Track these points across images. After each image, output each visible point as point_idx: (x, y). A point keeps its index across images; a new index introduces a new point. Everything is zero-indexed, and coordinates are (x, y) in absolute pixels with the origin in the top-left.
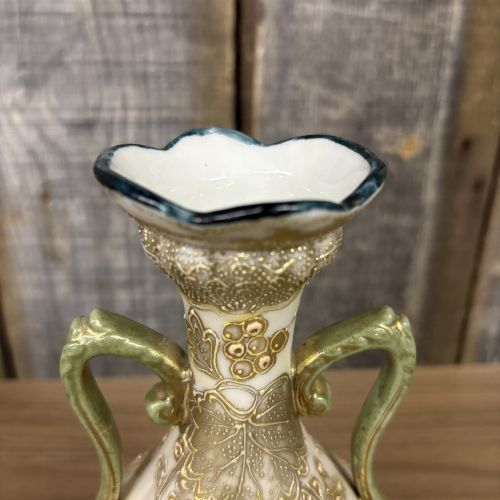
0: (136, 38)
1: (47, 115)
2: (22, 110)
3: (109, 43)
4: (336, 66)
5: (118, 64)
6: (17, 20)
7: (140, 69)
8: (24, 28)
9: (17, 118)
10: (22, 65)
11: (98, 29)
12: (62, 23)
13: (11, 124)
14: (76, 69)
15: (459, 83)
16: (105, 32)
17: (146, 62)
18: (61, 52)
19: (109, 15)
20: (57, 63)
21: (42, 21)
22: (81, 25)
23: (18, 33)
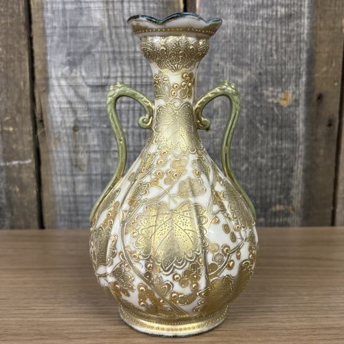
0: (131, 39)
1: (80, 81)
2: (66, 78)
3: (116, 42)
4: (241, 53)
5: (120, 53)
6: (68, 31)
7: (132, 56)
8: (72, 35)
9: (63, 82)
10: (69, 54)
11: (111, 35)
12: (92, 32)
13: (59, 86)
14: (97, 56)
15: (311, 61)
16: (114, 36)
17: (135, 52)
18: (91, 47)
19: (116, 27)
20: (88, 52)
21: (82, 30)
22: (101, 33)
23: (68, 37)
